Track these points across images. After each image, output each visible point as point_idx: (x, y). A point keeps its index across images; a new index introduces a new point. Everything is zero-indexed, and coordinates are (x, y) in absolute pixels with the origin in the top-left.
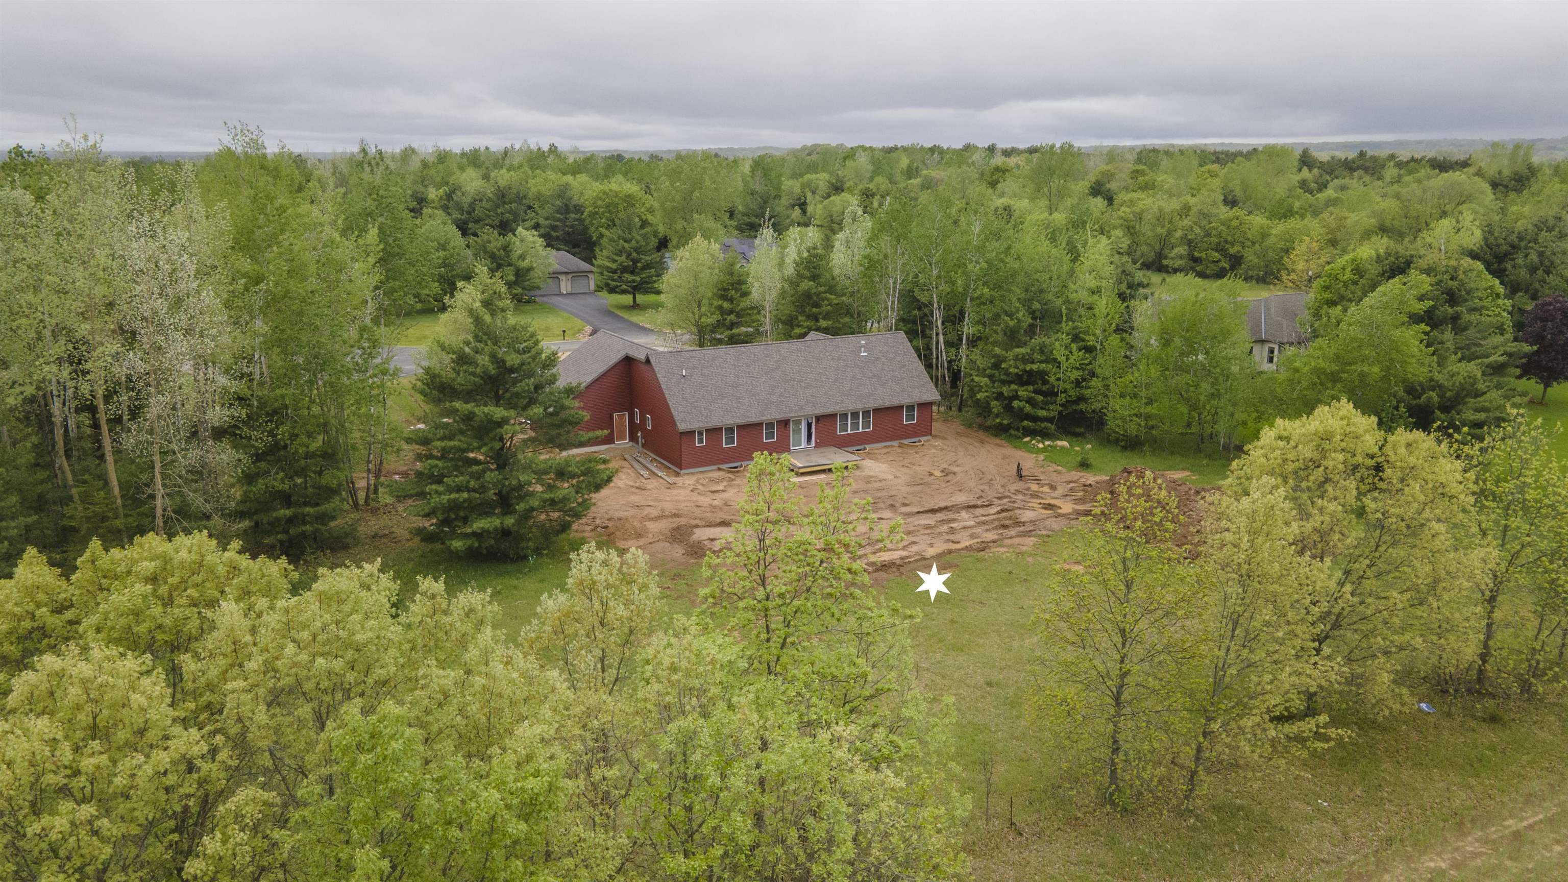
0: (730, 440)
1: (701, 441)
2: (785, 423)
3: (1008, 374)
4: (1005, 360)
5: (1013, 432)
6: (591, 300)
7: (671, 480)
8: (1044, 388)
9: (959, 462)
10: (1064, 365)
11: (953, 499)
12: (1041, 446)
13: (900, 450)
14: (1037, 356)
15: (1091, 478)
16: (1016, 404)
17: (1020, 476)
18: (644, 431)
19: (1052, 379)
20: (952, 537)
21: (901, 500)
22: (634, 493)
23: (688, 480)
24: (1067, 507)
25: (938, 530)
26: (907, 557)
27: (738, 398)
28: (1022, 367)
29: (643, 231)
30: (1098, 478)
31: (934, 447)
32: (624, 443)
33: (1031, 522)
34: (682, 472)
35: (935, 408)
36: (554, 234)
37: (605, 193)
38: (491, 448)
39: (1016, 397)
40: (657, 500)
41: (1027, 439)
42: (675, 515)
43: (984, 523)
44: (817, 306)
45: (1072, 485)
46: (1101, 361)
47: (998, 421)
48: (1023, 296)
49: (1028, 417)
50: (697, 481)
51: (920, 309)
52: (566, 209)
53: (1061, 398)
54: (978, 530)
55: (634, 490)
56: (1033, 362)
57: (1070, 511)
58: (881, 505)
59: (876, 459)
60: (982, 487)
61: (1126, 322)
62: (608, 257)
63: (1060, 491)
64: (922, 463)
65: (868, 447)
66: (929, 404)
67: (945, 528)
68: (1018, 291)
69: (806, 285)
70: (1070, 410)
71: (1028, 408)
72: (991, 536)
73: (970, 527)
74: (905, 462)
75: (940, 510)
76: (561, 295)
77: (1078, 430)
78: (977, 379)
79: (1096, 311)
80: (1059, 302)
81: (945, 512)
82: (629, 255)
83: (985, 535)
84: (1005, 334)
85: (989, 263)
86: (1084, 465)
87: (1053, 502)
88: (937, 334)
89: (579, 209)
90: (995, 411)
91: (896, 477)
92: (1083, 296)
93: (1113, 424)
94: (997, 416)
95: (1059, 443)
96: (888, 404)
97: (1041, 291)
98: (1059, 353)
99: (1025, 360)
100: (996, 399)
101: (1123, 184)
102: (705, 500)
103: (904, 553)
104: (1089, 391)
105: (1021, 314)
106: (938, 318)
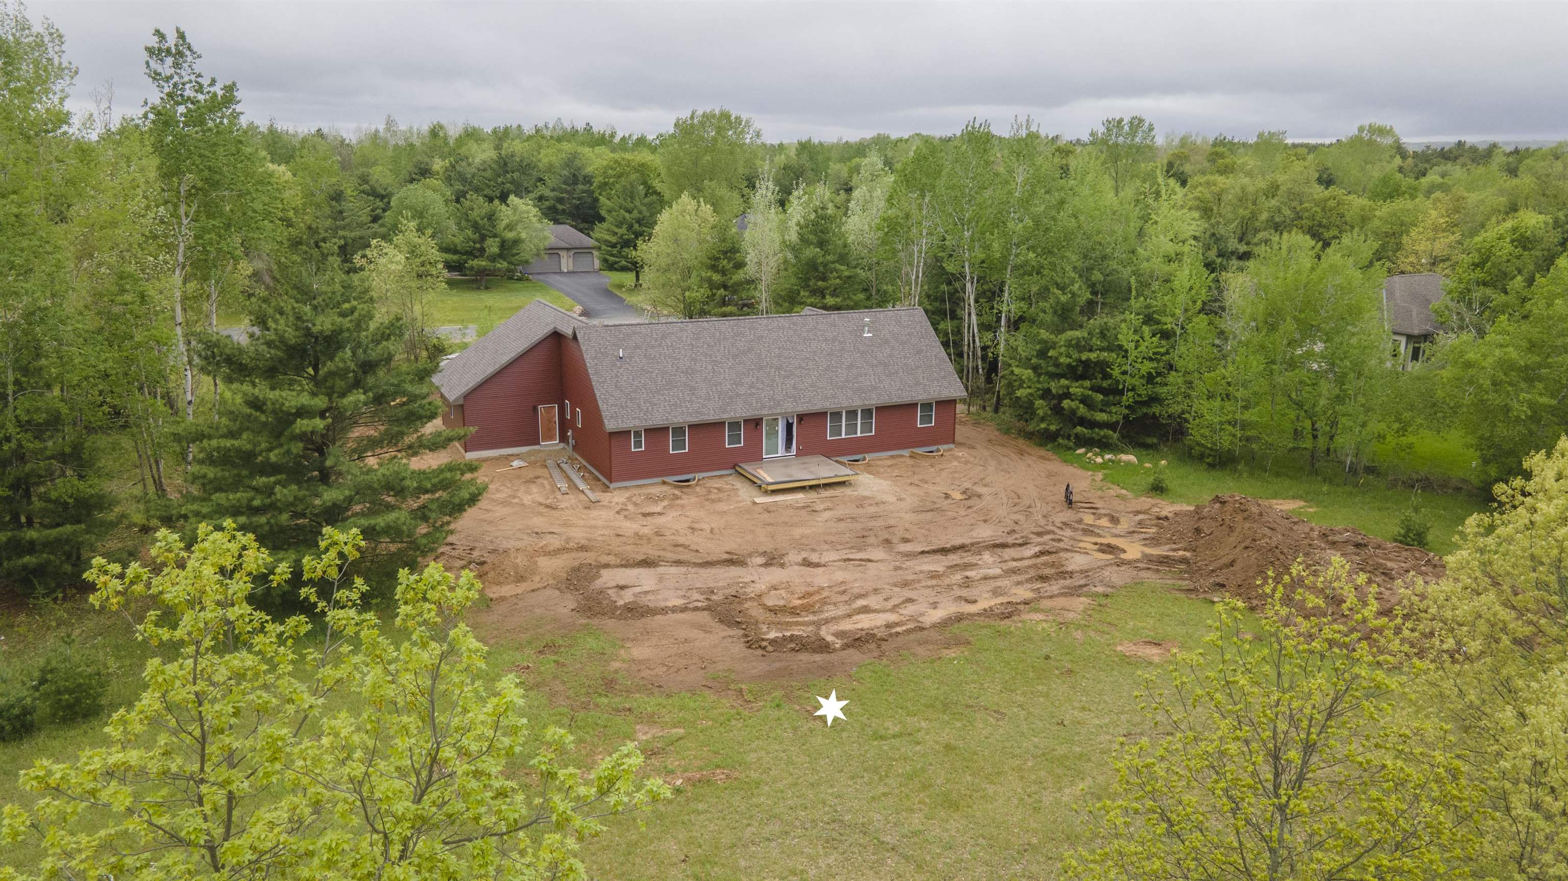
0: (679, 444)
1: (638, 444)
2: (755, 423)
3: (1057, 365)
4: (1054, 346)
5: (1060, 441)
6: (592, 280)
7: (593, 496)
8: (1105, 384)
9: (988, 480)
10: (1133, 354)
11: (974, 534)
12: (1099, 460)
13: (910, 462)
14: (1097, 342)
15: (1167, 508)
16: (1066, 403)
17: (1070, 502)
18: (575, 429)
19: (1116, 372)
20: (964, 593)
21: (900, 534)
22: (541, 514)
23: (617, 496)
24: (1134, 550)
25: (947, 581)
26: (897, 624)
27: (692, 389)
28: (1076, 355)
29: (647, 200)
30: (1177, 508)
31: (957, 458)
32: (553, 444)
33: (1081, 572)
34: (612, 486)
35: (960, 408)
36: (560, 207)
37: (616, 162)
38: (288, 452)
39: (1067, 395)
40: (566, 524)
41: (1081, 451)
42: (582, 548)
43: (1014, 571)
44: (824, 279)
45: (1141, 517)
46: (1183, 349)
47: (1043, 426)
48: (1079, 264)
49: (1082, 422)
50: (629, 499)
51: (949, 283)
52: (574, 179)
53: (1128, 398)
54: (1005, 583)
55: (542, 509)
56: (1091, 350)
57: (1138, 556)
58: (872, 540)
59: (876, 474)
60: (1016, 517)
61: (1216, 300)
62: (608, 230)
63: (1125, 525)
64: (938, 480)
65: (868, 457)
66: (952, 402)
67: (958, 577)
68: (1074, 258)
69: (811, 252)
70: (1139, 414)
71: (1082, 410)
72: (1024, 593)
73: (995, 578)
74: (915, 479)
75: (955, 549)
76: (561, 273)
77: (1150, 440)
78: (1017, 371)
79: (1176, 284)
80: (1126, 272)
81: (960, 553)
82: (630, 227)
83: (1014, 591)
84: (1055, 312)
85: (1037, 223)
86: (1158, 489)
87: (1114, 541)
88: (970, 314)
89: (588, 180)
90: (1040, 412)
91: (900, 499)
92: (1158, 266)
93: (1197, 434)
94: (1043, 419)
95: (1124, 457)
96: (895, 400)
97: (1104, 258)
98: (1126, 338)
99: (1080, 346)
100: (1042, 397)
101: (1198, 167)
102: (630, 527)
103: (892, 617)
104: (1165, 389)
105: (1077, 286)
106: (970, 292)
